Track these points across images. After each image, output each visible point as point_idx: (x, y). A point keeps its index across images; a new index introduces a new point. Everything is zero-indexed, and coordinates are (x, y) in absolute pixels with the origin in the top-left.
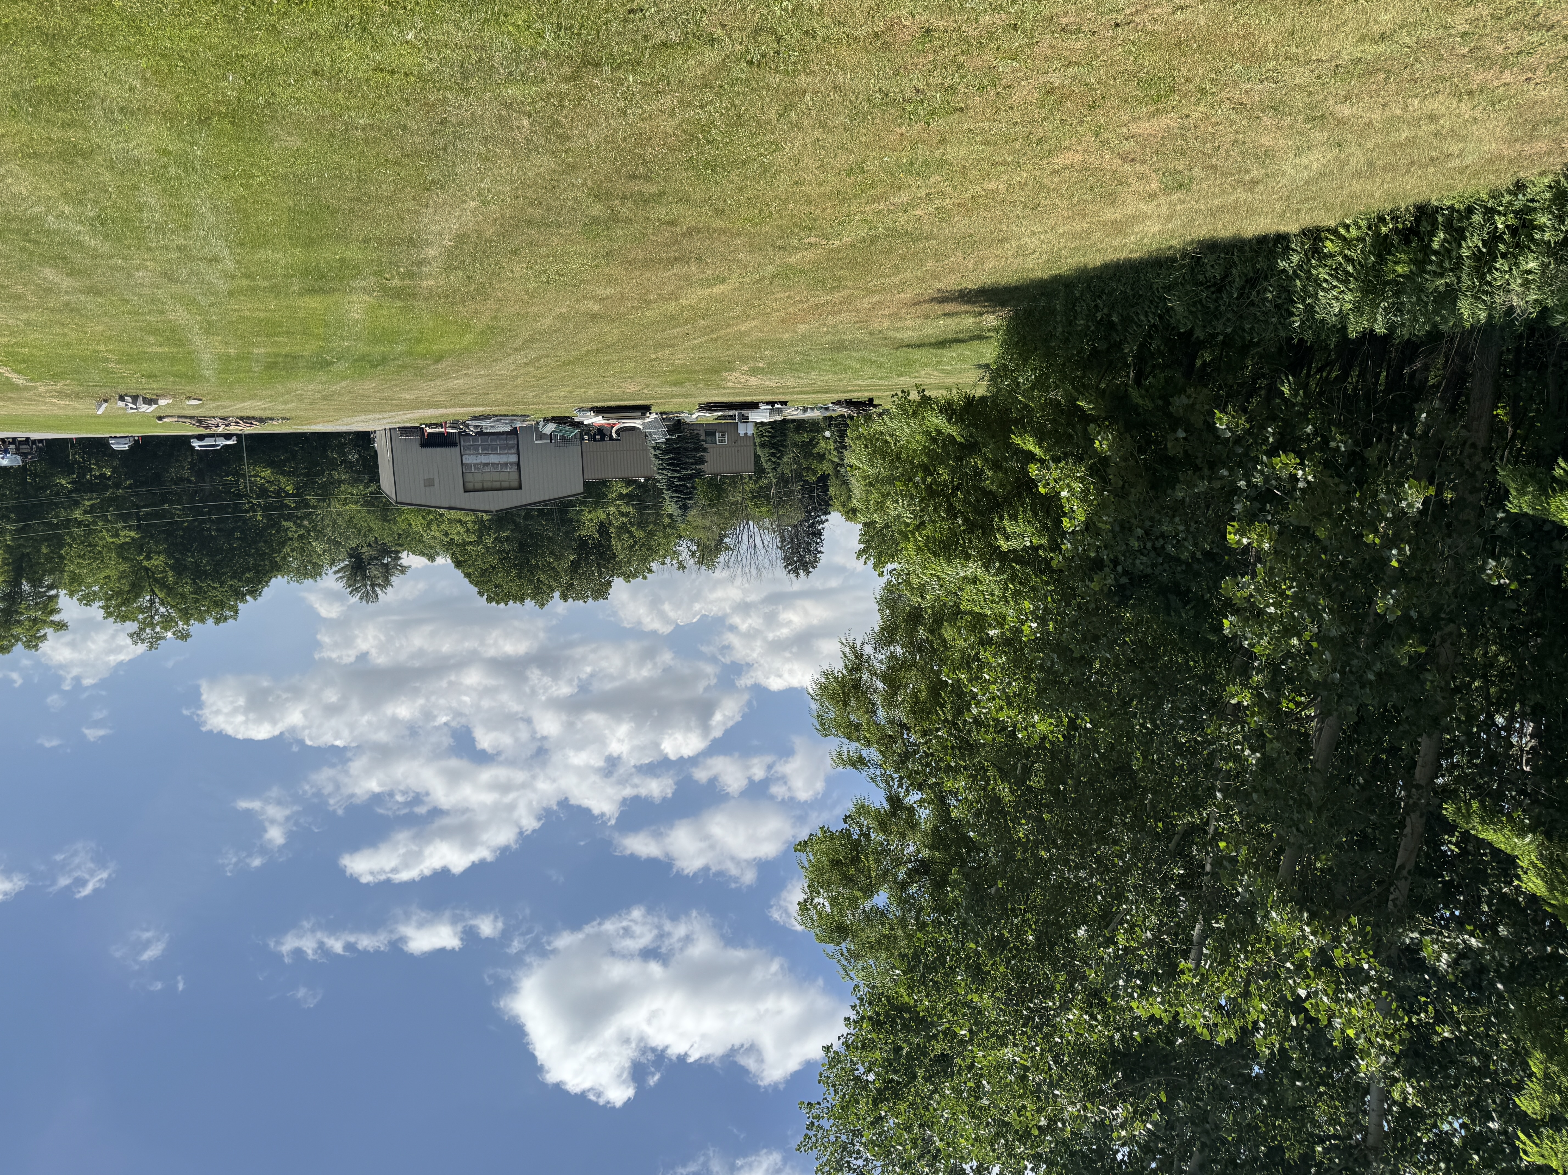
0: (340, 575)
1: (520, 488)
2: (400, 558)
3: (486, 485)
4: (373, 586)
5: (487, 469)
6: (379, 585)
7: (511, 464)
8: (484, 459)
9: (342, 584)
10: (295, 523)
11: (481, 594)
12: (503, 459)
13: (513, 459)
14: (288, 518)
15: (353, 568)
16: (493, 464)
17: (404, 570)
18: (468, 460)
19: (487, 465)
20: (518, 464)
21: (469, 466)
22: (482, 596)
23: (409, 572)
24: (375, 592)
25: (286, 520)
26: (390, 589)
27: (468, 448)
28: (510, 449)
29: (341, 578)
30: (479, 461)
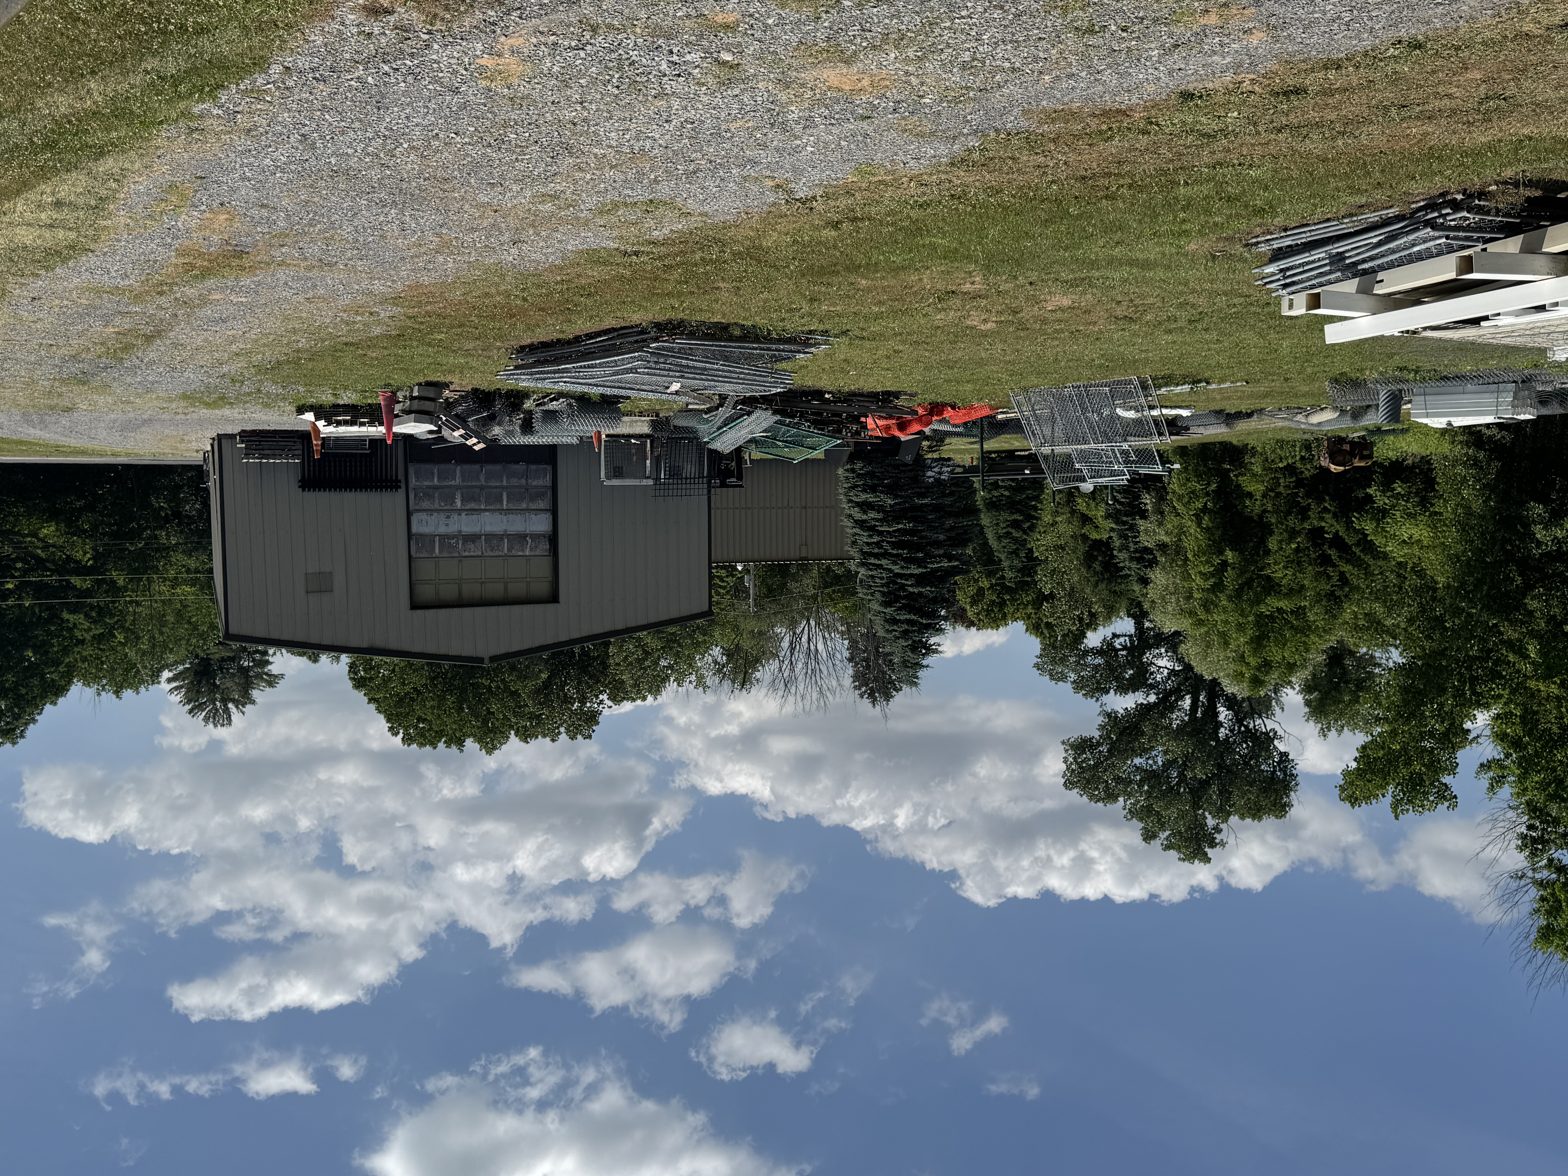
0: (174, 684)
1: (554, 598)
2: (268, 663)
3: (470, 590)
4: (225, 701)
5: (473, 550)
6: (233, 701)
7: (535, 537)
8: (466, 524)
9: (178, 698)
10: (87, 616)
11: (393, 731)
12: (516, 524)
13: (540, 524)
14: (74, 609)
15: (196, 673)
16: (490, 537)
17: (272, 680)
18: (424, 524)
19: (472, 538)
20: (553, 539)
21: (427, 540)
22: (396, 734)
23: (281, 685)
24: (227, 711)
25: (71, 612)
26: (249, 708)
27: (428, 493)
28: (532, 499)
29: (176, 688)
30: (453, 529)
